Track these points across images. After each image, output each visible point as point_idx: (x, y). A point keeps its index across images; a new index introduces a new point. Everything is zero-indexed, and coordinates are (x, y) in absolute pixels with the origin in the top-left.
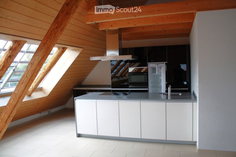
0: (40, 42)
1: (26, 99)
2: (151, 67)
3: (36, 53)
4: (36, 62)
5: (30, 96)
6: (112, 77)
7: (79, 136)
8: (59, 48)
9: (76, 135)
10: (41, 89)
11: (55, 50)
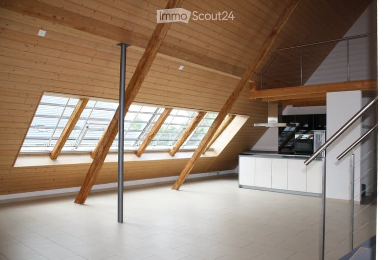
0: (219, 113)
1: (202, 156)
2: (317, 135)
3: (216, 120)
4: (214, 127)
5: (204, 154)
6: (279, 147)
7: (241, 187)
8: (230, 115)
9: (238, 186)
10: (212, 150)
11: (227, 118)
